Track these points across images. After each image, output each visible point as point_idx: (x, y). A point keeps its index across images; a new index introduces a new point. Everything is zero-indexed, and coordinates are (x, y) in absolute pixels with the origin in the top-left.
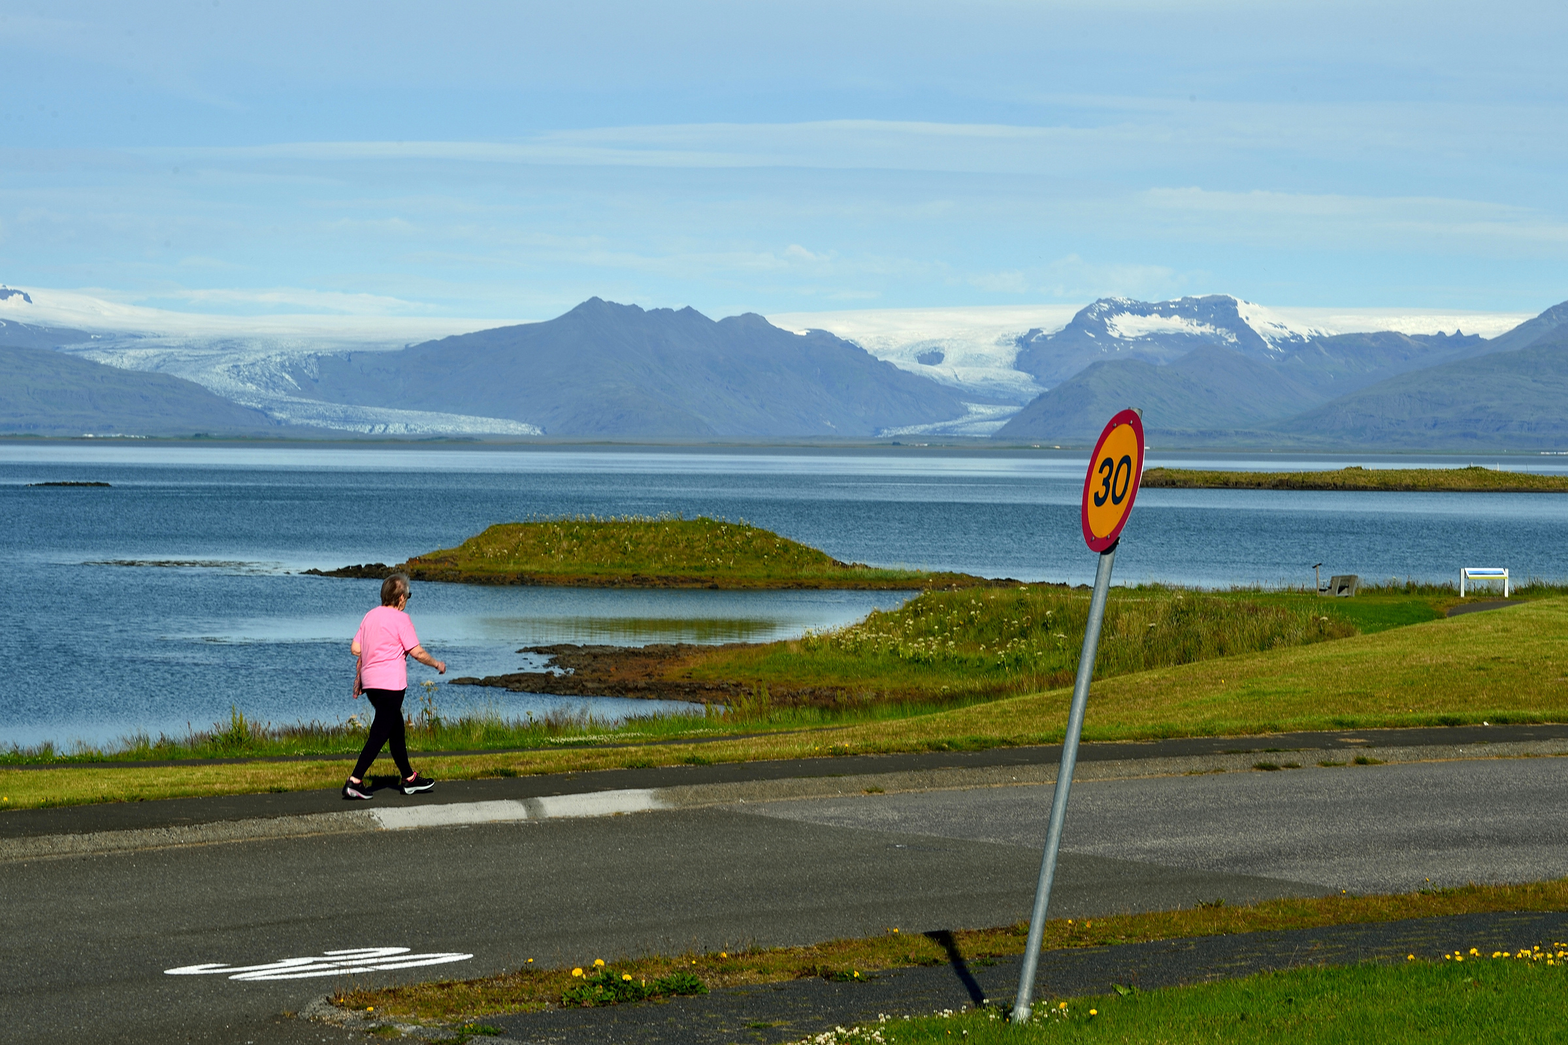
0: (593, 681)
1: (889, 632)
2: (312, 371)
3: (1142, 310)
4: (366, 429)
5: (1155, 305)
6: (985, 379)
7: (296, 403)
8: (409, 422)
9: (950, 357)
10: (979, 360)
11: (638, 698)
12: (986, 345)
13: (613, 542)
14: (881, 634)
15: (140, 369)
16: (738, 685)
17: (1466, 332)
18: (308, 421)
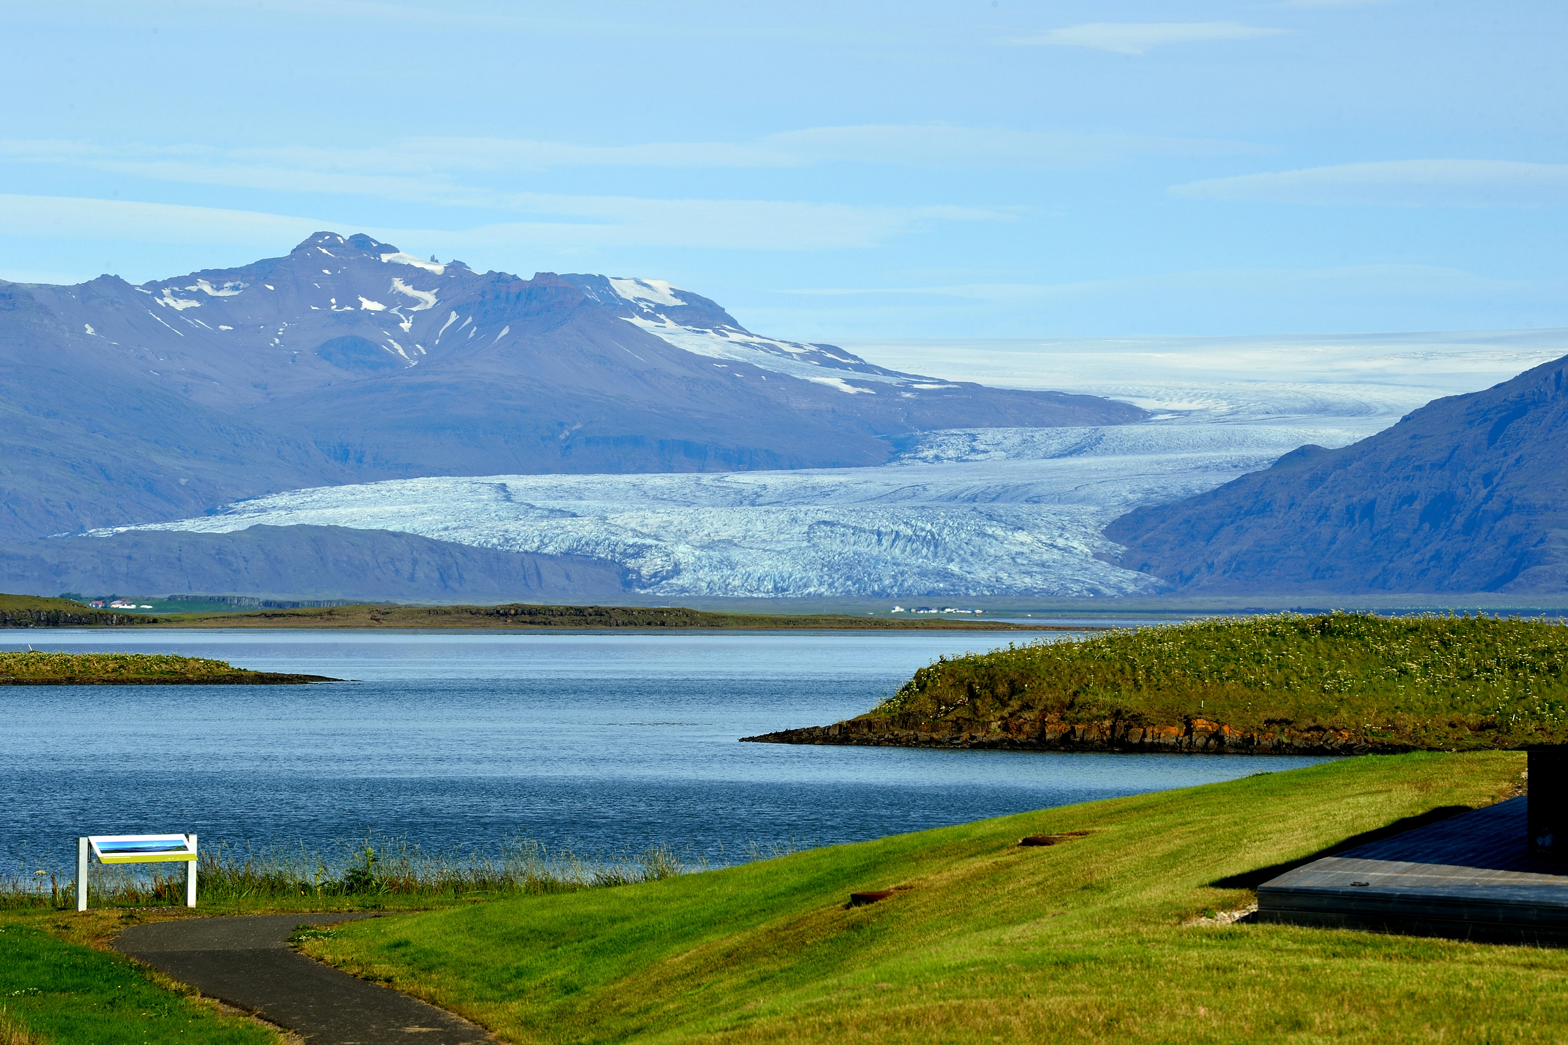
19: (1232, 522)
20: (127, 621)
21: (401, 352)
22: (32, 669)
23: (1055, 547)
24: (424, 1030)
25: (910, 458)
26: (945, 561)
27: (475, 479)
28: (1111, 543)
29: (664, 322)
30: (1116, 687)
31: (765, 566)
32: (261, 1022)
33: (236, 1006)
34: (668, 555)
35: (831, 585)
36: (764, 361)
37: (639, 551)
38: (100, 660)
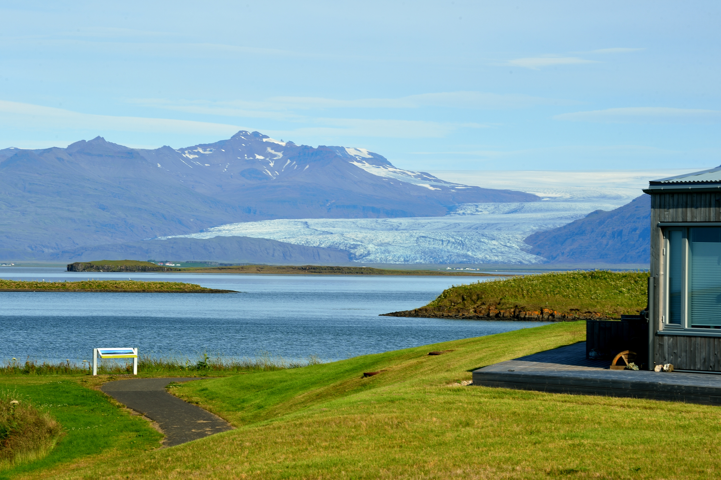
19: (571, 238)
20: (170, 270)
21: (270, 174)
22: (130, 287)
23: (506, 246)
24: (205, 422)
25: (454, 213)
26: (466, 251)
27: (296, 220)
28: (527, 245)
29: (365, 163)
30: (516, 297)
31: (400, 252)
32: (146, 418)
33: (137, 411)
34: (365, 248)
35: (424, 259)
36: (401, 178)
37: (355, 247)
38: (154, 284)
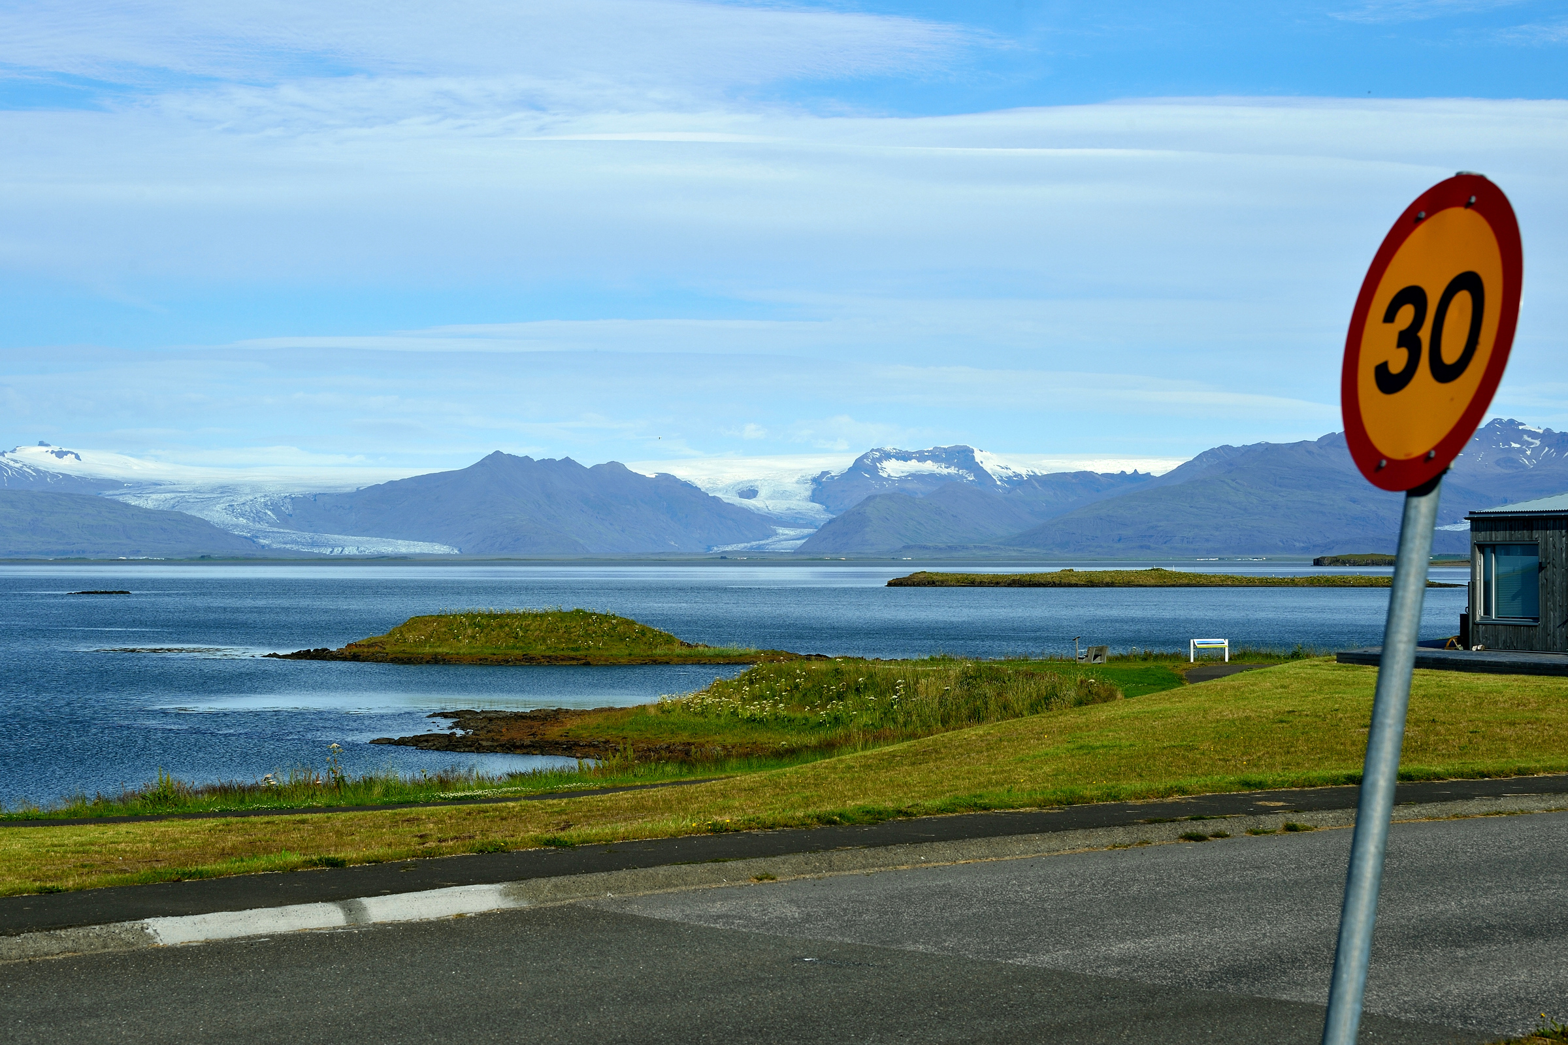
0: (487, 740)
1: (729, 697)
2: (288, 508)
3: (904, 457)
4: (328, 551)
5: (914, 453)
6: (789, 509)
7: (276, 532)
8: (360, 546)
9: (763, 493)
10: (784, 495)
11: (524, 754)
12: (789, 483)
13: (507, 629)
14: (723, 698)
15: (160, 508)
16: (607, 742)
17: (1141, 471)
18: (284, 546)
21: (1527, 462)
